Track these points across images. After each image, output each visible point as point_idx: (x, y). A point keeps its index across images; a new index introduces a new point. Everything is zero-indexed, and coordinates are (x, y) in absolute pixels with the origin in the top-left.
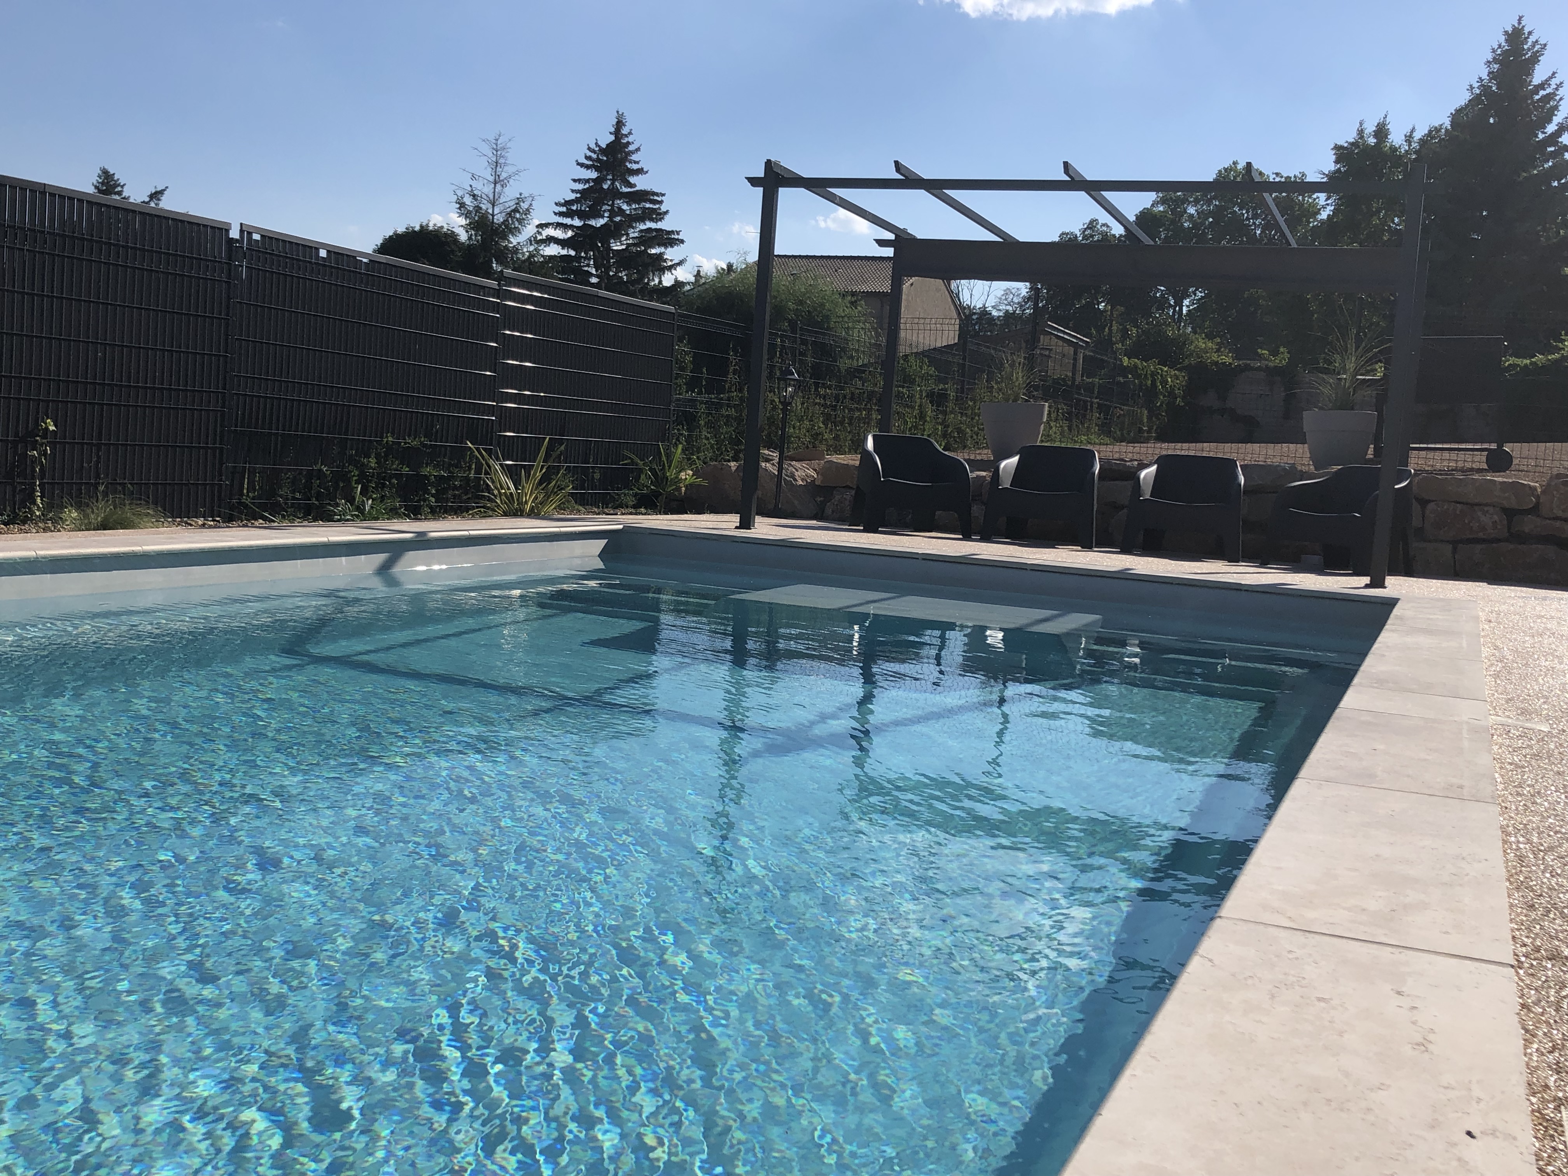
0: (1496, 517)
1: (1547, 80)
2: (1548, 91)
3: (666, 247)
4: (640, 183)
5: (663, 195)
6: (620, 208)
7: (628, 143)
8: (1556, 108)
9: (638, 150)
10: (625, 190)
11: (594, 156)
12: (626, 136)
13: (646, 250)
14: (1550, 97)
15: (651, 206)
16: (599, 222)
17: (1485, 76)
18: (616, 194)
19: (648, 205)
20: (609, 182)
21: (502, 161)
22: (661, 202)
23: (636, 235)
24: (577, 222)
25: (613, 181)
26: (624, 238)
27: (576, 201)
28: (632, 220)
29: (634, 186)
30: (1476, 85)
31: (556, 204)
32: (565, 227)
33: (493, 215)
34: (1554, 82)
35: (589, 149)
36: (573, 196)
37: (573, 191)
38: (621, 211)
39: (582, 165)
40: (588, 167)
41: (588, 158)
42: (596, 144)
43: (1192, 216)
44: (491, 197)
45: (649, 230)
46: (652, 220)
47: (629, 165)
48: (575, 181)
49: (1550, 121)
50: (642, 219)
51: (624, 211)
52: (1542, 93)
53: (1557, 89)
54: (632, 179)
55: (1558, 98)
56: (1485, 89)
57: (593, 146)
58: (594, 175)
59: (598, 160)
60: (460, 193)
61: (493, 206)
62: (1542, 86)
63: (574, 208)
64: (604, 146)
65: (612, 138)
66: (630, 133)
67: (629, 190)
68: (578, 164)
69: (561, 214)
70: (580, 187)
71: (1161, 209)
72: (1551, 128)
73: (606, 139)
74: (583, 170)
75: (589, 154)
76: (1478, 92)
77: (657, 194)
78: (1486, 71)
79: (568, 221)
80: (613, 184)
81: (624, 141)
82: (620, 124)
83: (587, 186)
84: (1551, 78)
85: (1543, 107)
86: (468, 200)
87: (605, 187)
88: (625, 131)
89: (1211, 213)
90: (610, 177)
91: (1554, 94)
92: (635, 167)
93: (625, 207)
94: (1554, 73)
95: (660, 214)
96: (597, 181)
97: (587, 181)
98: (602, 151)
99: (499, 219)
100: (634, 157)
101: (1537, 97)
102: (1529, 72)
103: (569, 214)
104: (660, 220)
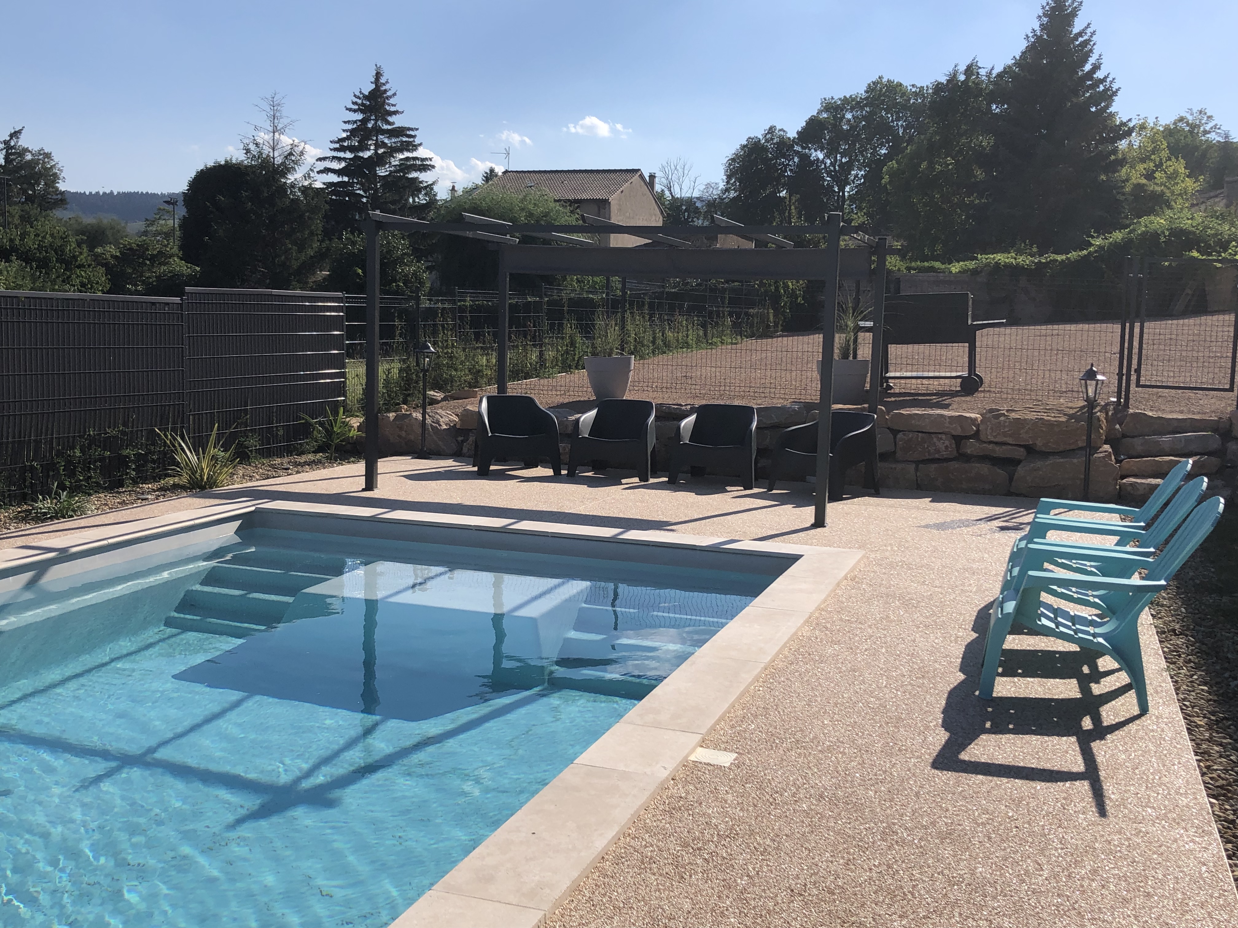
0: (947, 443)
1: (1083, 30)
2: (1086, 37)
3: (421, 172)
4: (398, 121)
5: (417, 129)
6: (383, 142)
7: (385, 91)
8: (1091, 51)
9: (395, 94)
10: (386, 127)
11: (359, 101)
12: (384, 84)
13: (404, 175)
14: (1087, 42)
15: (407, 139)
16: (367, 154)
17: (1037, 27)
18: (378, 131)
19: (405, 139)
20: (373, 122)
21: (278, 114)
22: (414, 137)
23: (397, 163)
24: (349, 155)
25: (376, 120)
26: (387, 166)
27: (348, 138)
28: (393, 151)
29: (393, 123)
30: (1031, 35)
31: (331, 142)
32: (339, 159)
33: (274, 158)
34: (1089, 31)
35: (355, 96)
36: (344, 135)
37: (344, 131)
38: (384, 145)
39: (350, 110)
40: (355, 111)
41: (354, 103)
42: (360, 92)
43: (849, 120)
44: (272, 144)
45: (407, 159)
46: (408, 150)
47: (388, 108)
48: (345, 122)
49: (1086, 61)
50: (401, 150)
51: (386, 144)
52: (1080, 39)
53: (1091, 36)
54: (390, 119)
55: (1092, 43)
56: (1039, 38)
57: (358, 94)
58: (359, 116)
59: (363, 105)
60: (246, 141)
61: (274, 151)
62: (1080, 34)
63: (346, 144)
64: (367, 94)
65: (373, 86)
66: (387, 82)
67: (389, 127)
68: (347, 109)
69: (335, 149)
70: (350, 127)
71: (825, 116)
72: (1088, 67)
73: (368, 88)
74: (352, 113)
75: (355, 100)
76: (1033, 40)
77: (412, 129)
78: (1038, 24)
79: (341, 155)
80: (376, 123)
81: (383, 88)
82: (378, 75)
83: (355, 126)
84: (1086, 28)
85: (1082, 50)
86: (252, 147)
87: (370, 125)
88: (383, 80)
89: (864, 118)
90: (373, 117)
91: (1089, 40)
92: (393, 109)
93: (386, 141)
94: (1089, 24)
95: (415, 146)
96: (364, 121)
97: (355, 122)
98: (366, 97)
99: (278, 160)
100: (392, 101)
101: (1077, 43)
102: (1070, 24)
103: (342, 149)
104: (415, 150)
